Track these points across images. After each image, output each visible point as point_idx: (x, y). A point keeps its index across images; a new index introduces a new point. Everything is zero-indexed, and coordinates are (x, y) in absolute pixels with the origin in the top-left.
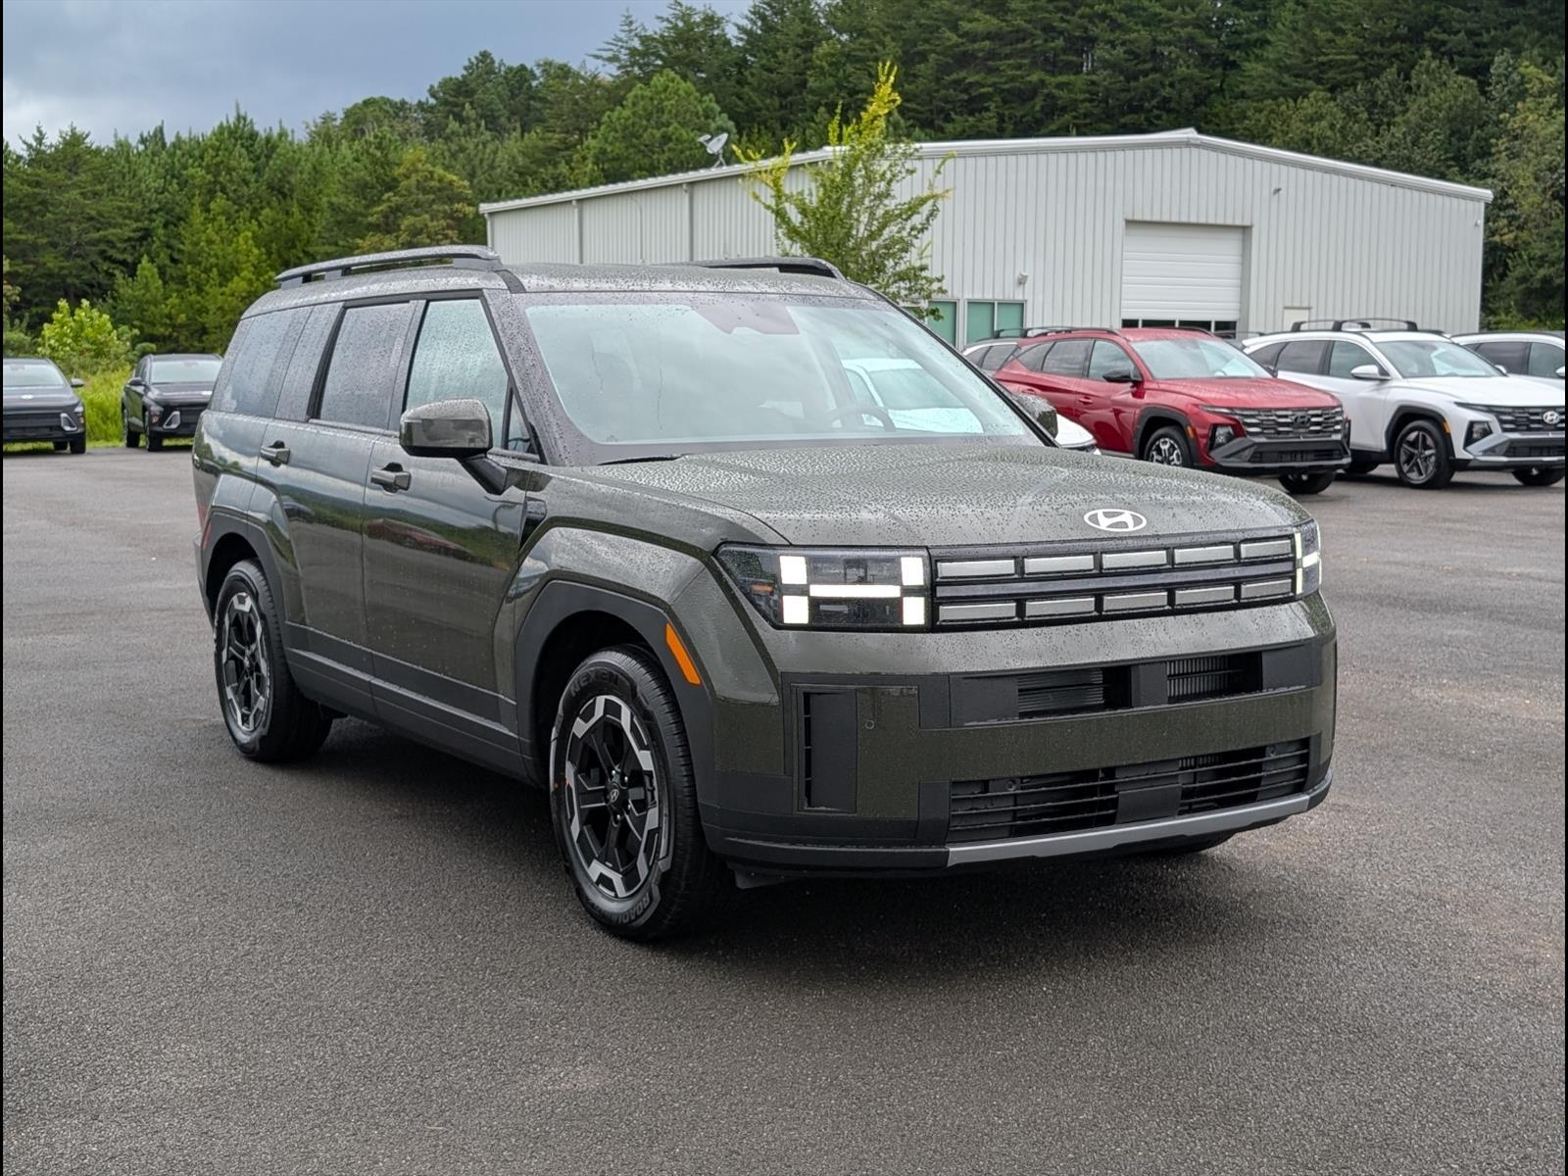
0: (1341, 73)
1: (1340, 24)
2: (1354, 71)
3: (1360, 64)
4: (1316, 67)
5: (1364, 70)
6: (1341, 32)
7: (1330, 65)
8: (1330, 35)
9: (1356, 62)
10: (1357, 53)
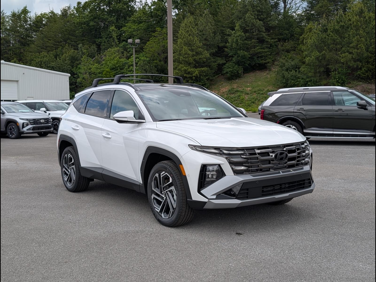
0: (50, 48)
1: (49, 38)
2: (53, 48)
3: (54, 47)
4: (45, 47)
5: (55, 48)
6: (49, 40)
7: (48, 46)
8: (47, 40)
9: (53, 46)
10: (53, 44)
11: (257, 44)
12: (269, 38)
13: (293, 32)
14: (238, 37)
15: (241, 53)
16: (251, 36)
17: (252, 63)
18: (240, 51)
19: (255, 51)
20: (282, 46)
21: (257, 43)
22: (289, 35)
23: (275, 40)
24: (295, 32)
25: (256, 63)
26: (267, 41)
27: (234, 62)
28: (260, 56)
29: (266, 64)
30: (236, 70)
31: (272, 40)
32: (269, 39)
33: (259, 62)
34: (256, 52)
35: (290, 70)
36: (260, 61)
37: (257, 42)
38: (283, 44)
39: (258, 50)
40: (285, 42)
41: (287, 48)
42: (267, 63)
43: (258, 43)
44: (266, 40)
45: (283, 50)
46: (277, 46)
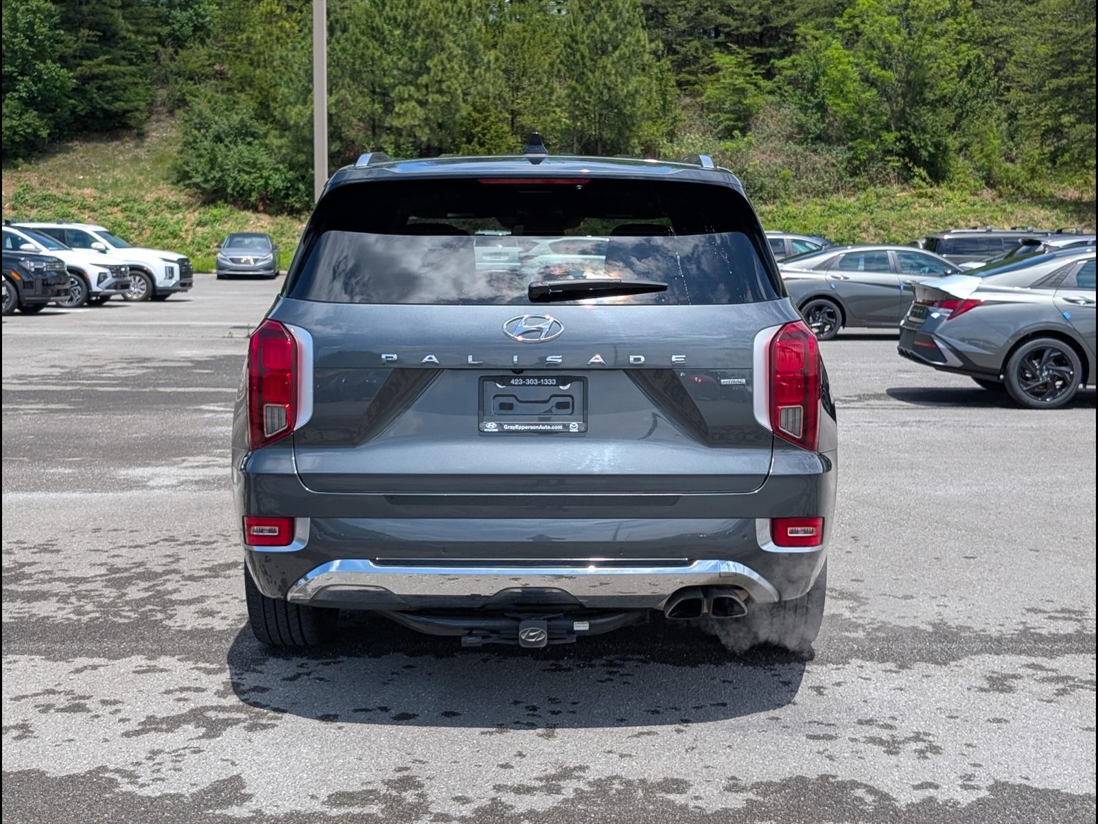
11: (98, 46)
12: (131, 28)
13: (203, 17)
14: (34, 13)
15: (49, 68)
16: (71, 15)
17: (80, 108)
18: (44, 62)
19: (90, 69)
20: (172, 59)
21: (94, 42)
22: (191, 24)
23: (150, 39)
24: (208, 19)
25: (95, 107)
26: (124, 38)
27: (20, 98)
28: (108, 87)
29: (129, 115)
30: (29, 125)
31: (140, 38)
32: (128, 31)
33: (106, 106)
34: (96, 71)
35: (230, 139)
36: (108, 102)
37: (97, 39)
38: (176, 53)
39: (100, 65)
40: (181, 47)
41: (191, 66)
42: (132, 111)
43: (98, 42)
44: (124, 33)
45: (179, 74)
46: (156, 56)
